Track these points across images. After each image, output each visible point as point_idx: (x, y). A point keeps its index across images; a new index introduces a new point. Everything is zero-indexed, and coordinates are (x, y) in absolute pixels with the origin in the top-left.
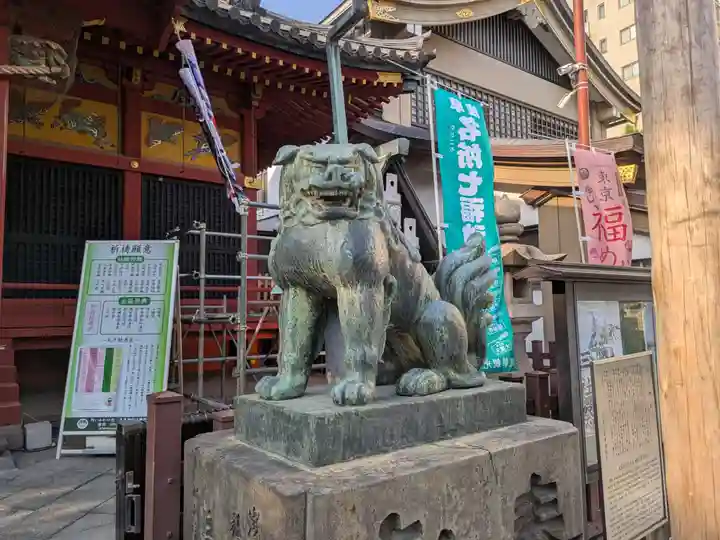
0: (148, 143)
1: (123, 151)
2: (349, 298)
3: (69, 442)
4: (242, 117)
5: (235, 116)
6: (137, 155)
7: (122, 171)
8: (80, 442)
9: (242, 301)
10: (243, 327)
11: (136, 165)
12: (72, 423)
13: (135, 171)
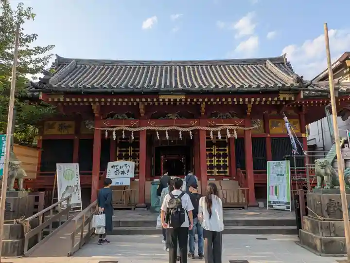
0: (272, 128)
1: (265, 132)
2: (325, 177)
3: (269, 206)
4: (299, 115)
5: (297, 114)
6: (269, 133)
7: (266, 138)
8: (271, 206)
9: (308, 174)
10: (309, 182)
11: (269, 135)
12: (270, 202)
13: (269, 137)
